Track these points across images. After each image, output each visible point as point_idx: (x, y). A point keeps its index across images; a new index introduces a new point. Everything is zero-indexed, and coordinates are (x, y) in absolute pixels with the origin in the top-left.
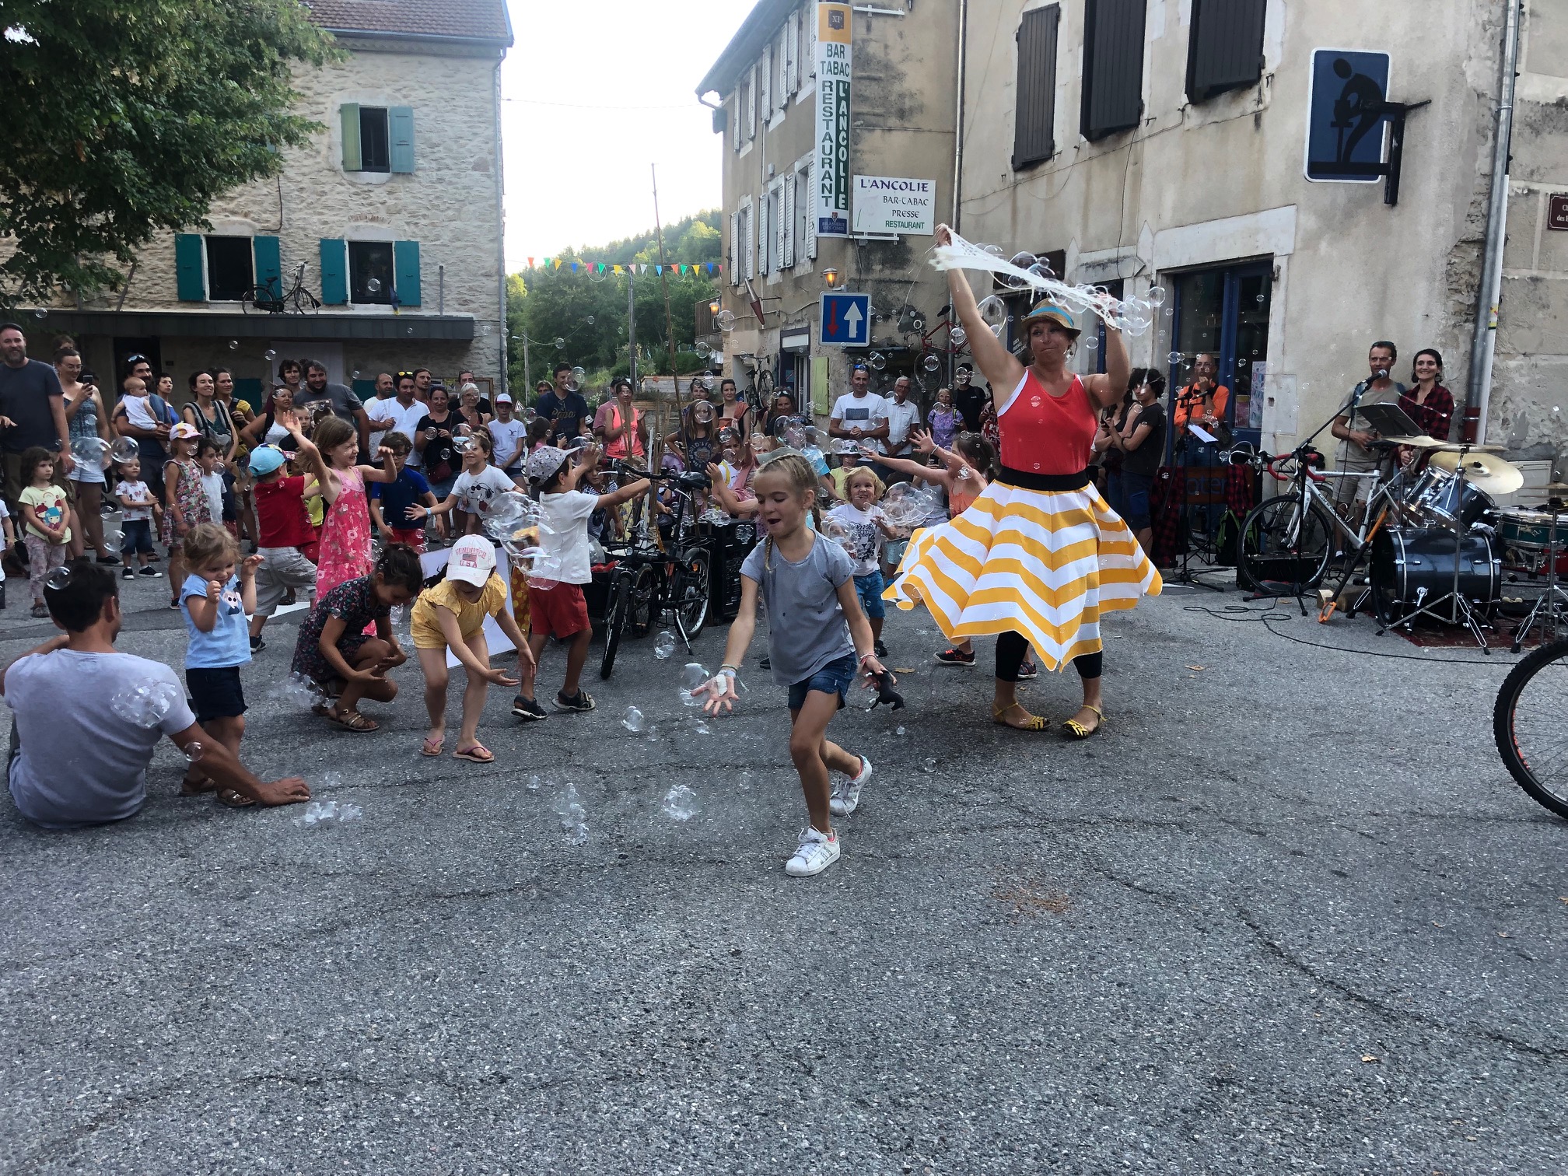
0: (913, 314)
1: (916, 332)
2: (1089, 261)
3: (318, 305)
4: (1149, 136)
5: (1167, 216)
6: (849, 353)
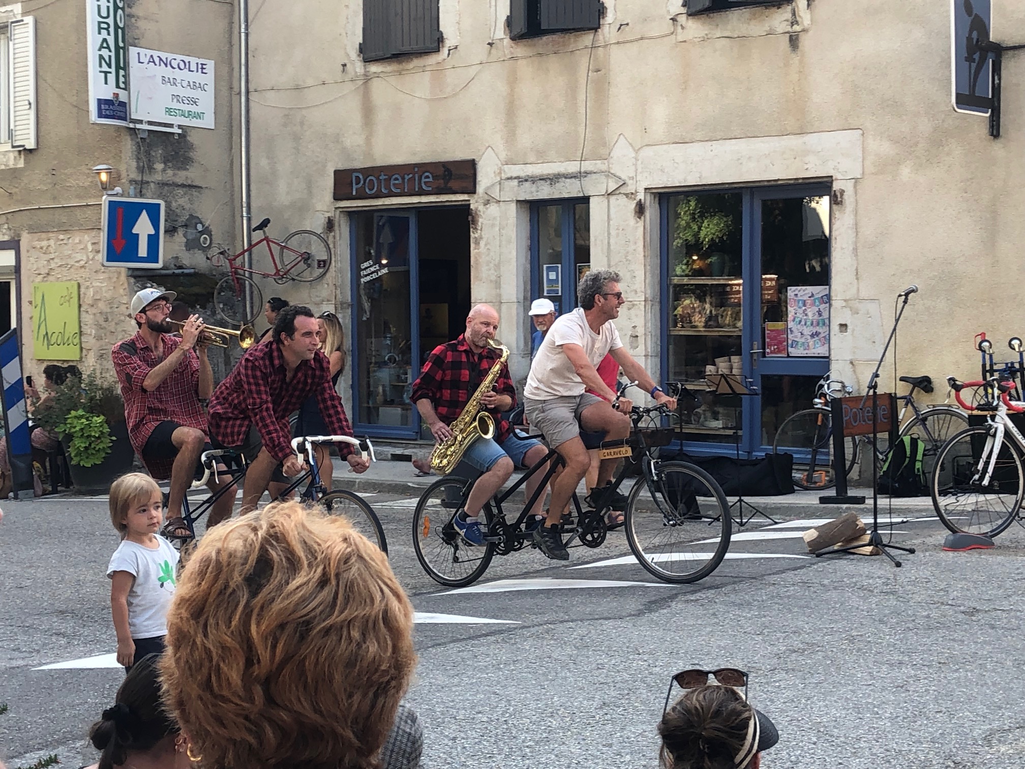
0: (199, 227)
1: (204, 251)
2: (522, 174)
4: (618, 43)
5: (658, 130)
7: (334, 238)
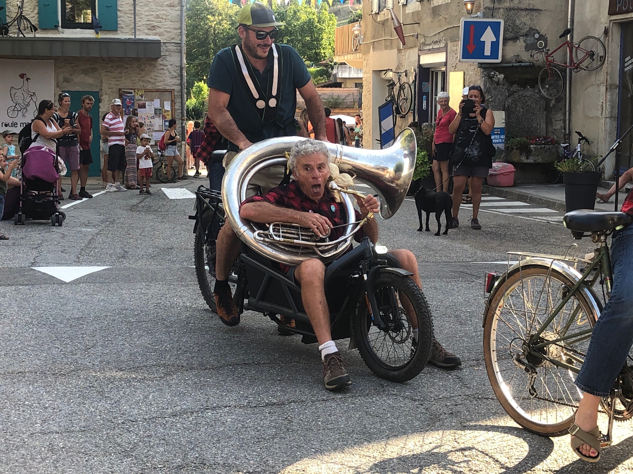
0: (537, 36)
1: (540, 51)
3: (36, 29)
6: (484, 68)
7: (608, 41)
